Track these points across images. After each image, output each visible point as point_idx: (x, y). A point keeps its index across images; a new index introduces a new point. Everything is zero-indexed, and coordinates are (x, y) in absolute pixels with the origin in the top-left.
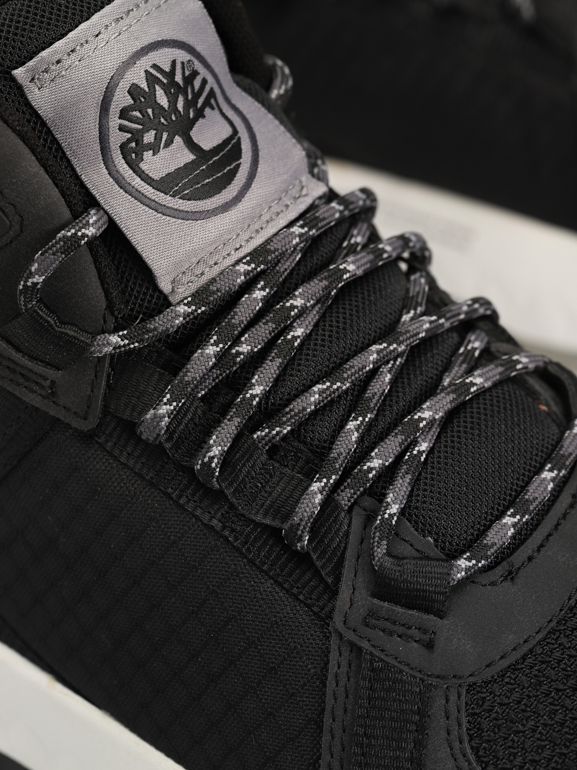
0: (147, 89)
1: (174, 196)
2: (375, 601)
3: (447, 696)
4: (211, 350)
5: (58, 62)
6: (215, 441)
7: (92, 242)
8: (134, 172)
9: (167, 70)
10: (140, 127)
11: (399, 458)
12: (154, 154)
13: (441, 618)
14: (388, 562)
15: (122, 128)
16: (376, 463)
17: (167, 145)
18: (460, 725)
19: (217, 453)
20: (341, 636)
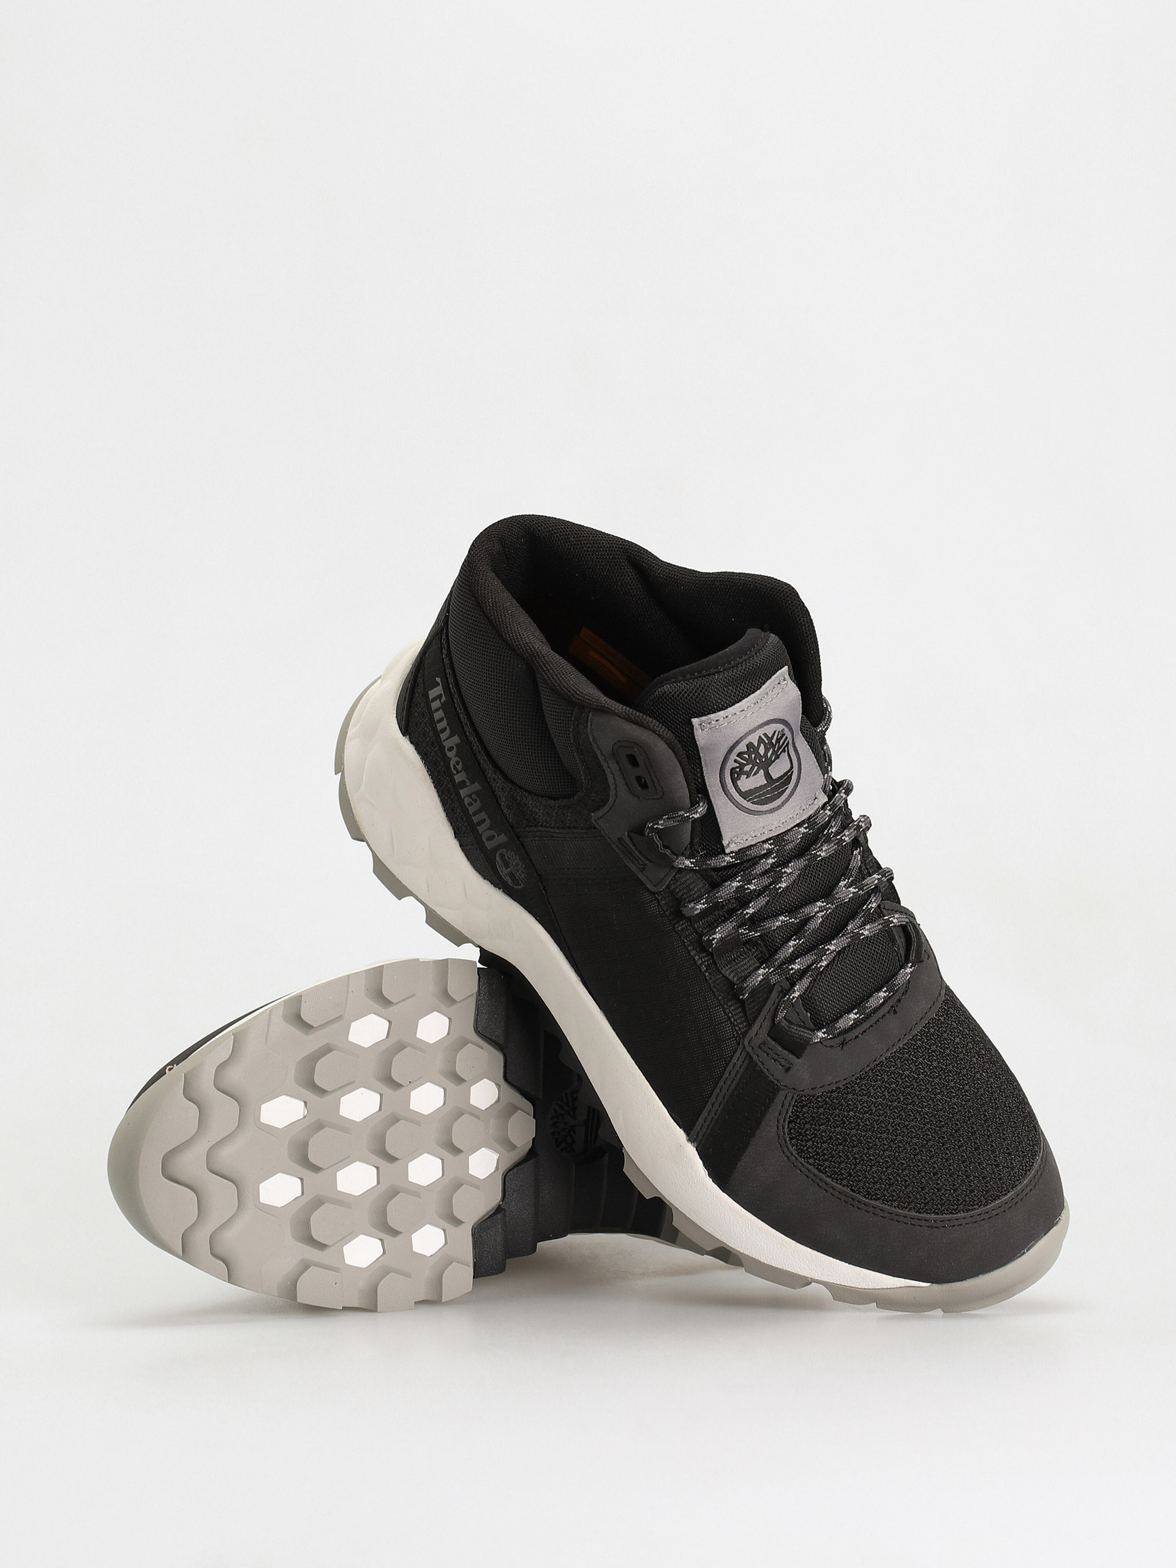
0: (756, 746)
1: (748, 801)
2: (769, 1039)
3: (786, 1096)
4: (735, 884)
5: (717, 721)
6: (719, 930)
7: (695, 821)
8: (733, 785)
9: (770, 736)
10: (745, 762)
11: (809, 966)
12: (747, 778)
13: (798, 1058)
14: (784, 1023)
15: (735, 761)
16: (796, 967)
17: (754, 774)
18: (787, 1113)
19: (718, 937)
20: (744, 1047)
